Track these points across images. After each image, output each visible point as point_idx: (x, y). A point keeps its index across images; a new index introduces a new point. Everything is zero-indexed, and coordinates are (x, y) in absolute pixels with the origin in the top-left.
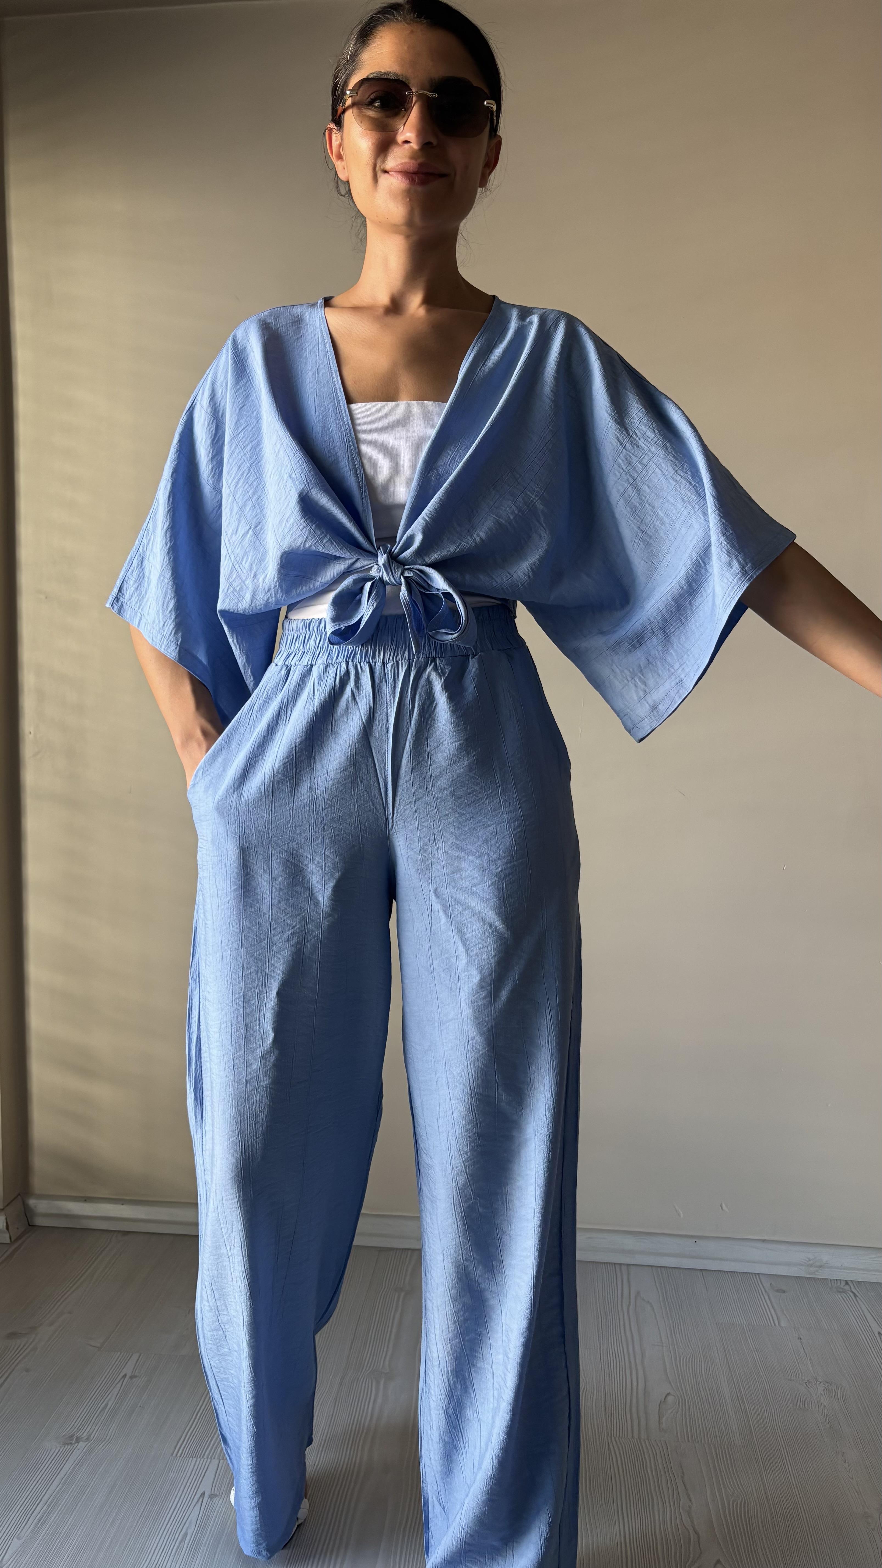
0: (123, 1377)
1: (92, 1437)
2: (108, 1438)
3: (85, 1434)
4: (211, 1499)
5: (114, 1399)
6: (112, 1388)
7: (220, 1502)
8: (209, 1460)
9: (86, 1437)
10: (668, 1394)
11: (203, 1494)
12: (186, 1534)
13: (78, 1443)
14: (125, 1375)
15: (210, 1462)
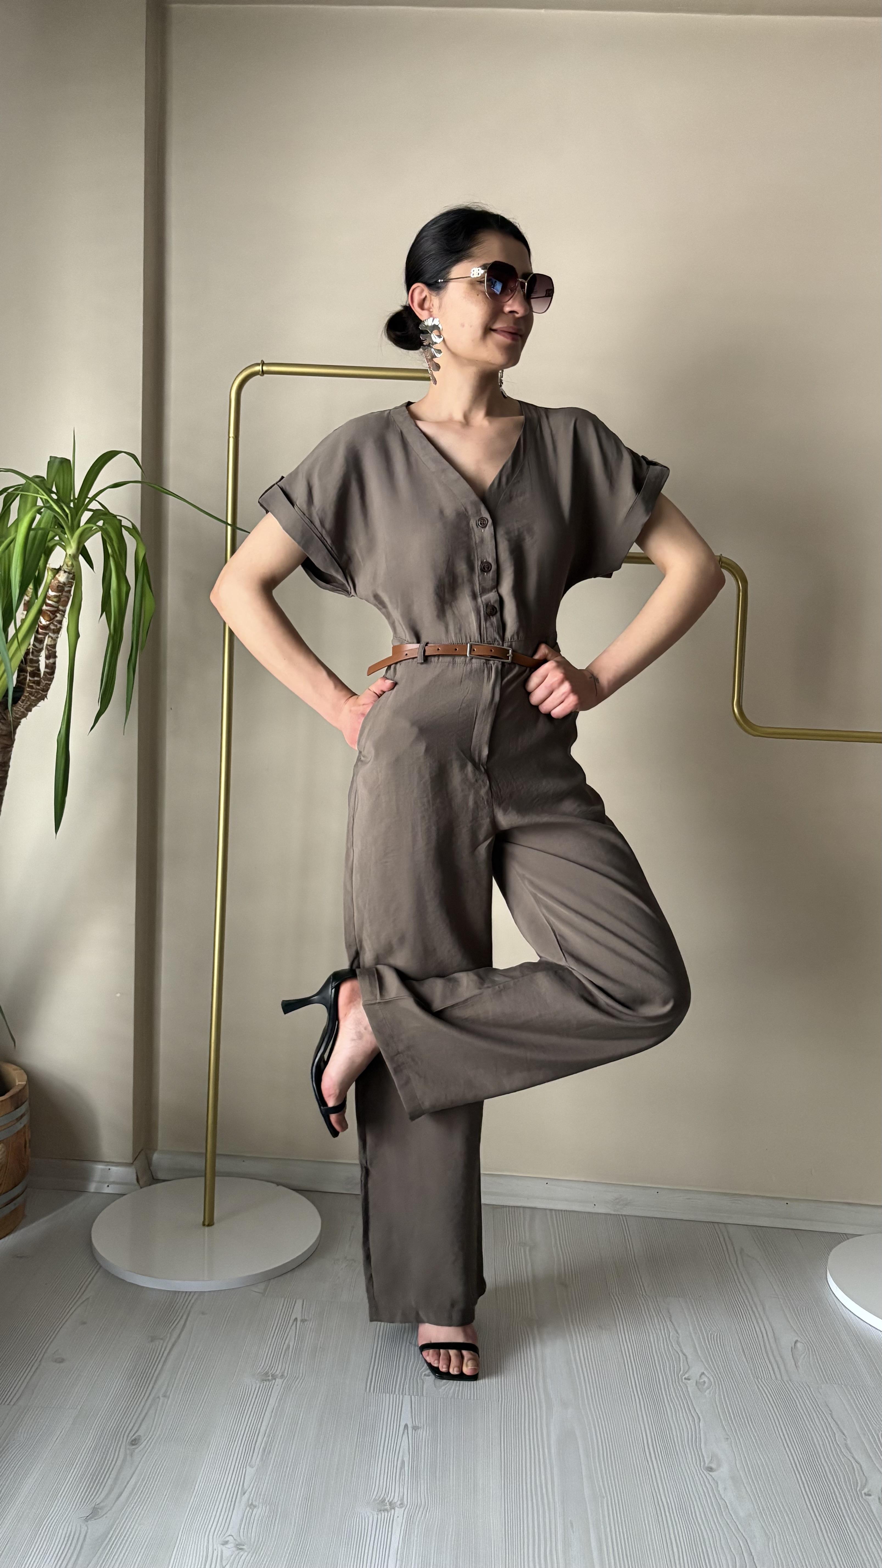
0: (295, 1320)
1: (286, 1374)
2: (301, 1375)
3: (278, 1373)
4: (415, 1430)
5: (293, 1339)
6: (288, 1330)
7: (424, 1433)
8: (401, 1396)
9: (280, 1374)
10: (796, 1342)
11: (406, 1426)
12: (403, 1462)
13: (275, 1379)
14: (296, 1319)
15: (403, 1397)
